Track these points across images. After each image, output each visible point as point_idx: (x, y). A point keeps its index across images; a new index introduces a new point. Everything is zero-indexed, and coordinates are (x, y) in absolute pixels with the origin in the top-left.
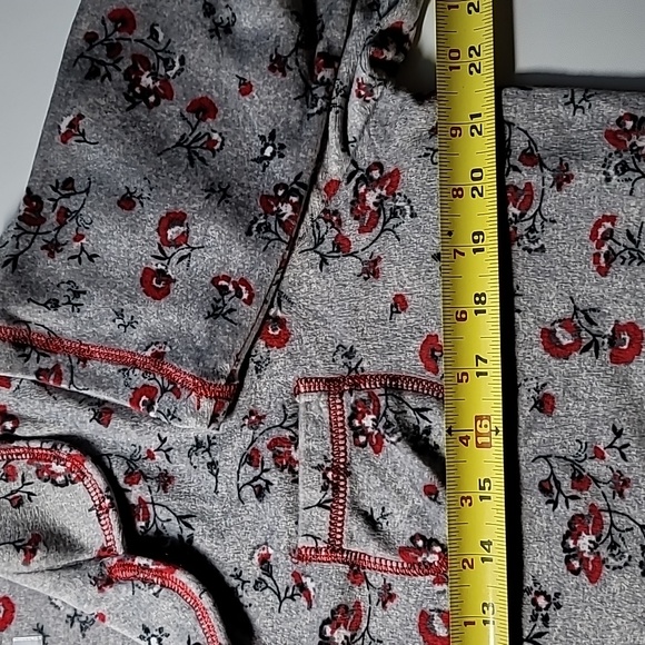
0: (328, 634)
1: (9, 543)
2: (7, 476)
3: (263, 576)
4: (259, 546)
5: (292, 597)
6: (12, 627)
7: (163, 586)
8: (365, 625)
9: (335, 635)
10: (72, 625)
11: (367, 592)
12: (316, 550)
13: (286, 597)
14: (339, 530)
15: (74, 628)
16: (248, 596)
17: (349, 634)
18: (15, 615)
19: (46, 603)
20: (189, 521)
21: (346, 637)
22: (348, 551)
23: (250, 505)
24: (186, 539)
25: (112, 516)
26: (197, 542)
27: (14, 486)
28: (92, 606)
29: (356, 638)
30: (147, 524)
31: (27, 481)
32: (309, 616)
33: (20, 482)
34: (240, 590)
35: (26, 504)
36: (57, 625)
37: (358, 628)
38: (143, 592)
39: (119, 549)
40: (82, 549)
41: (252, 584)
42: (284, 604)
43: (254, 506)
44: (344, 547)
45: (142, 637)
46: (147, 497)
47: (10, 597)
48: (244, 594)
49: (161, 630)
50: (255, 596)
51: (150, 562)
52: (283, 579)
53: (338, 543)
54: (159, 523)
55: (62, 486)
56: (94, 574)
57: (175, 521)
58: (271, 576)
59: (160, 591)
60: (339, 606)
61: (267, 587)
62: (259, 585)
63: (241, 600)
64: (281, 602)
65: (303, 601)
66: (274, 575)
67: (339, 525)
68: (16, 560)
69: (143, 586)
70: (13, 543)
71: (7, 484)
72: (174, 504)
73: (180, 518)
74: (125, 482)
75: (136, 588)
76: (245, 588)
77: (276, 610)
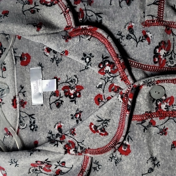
0: (158, 52)
1: (31, 24)
2: (29, 2)
3: (130, 34)
4: (128, 23)
5: (142, 41)
6: (30, 64)
7: (92, 36)
8: (172, 49)
9: (161, 52)
10: (53, 62)
11: (172, 37)
12: (152, 22)
13: (139, 41)
14: (162, 13)
15: (53, 63)
16: (124, 42)
17: (166, 52)
18: (31, 60)
19: (43, 55)
20: (100, 15)
21: (165, 53)
22: (165, 21)
23: (124, 8)
24: (99, 22)
25: (70, 14)
26: (104, 22)
27: (32, 6)
28: (63, 48)
29: (169, 54)
30: (83, 19)
31: (36, 5)
32: (149, 47)
33: (34, 5)
34: (121, 40)
35: (37, 12)
36: (47, 62)
37: (169, 50)
38: (83, 39)
39: (73, 25)
40: (58, 28)
41: (125, 37)
42: (139, 44)
43: (126, 8)
44: (164, 19)
45: (83, 59)
46: (83, 8)
47: (29, 53)
48: (123, 41)
49: (91, 54)
50: (127, 42)
51: (87, 26)
52: (138, 34)
53: (161, 18)
54: (88, 18)
55: (50, 6)
56: (64, 35)
57: (94, 15)
58: (133, 34)
59: (91, 38)
60: (162, 41)
61: (132, 38)
62: (128, 37)
63: (121, 44)
64: (137, 43)
65: (146, 42)
66: (134, 33)
67: (162, 11)
68: (34, 30)
69: (84, 37)
70: (33, 24)
71: (29, 6)
72: (94, 10)
73: (97, 14)
74: (74, 3)
75: (81, 38)
76: (123, 39)
77: (135, 46)
